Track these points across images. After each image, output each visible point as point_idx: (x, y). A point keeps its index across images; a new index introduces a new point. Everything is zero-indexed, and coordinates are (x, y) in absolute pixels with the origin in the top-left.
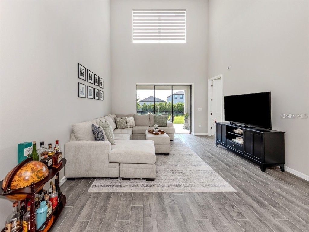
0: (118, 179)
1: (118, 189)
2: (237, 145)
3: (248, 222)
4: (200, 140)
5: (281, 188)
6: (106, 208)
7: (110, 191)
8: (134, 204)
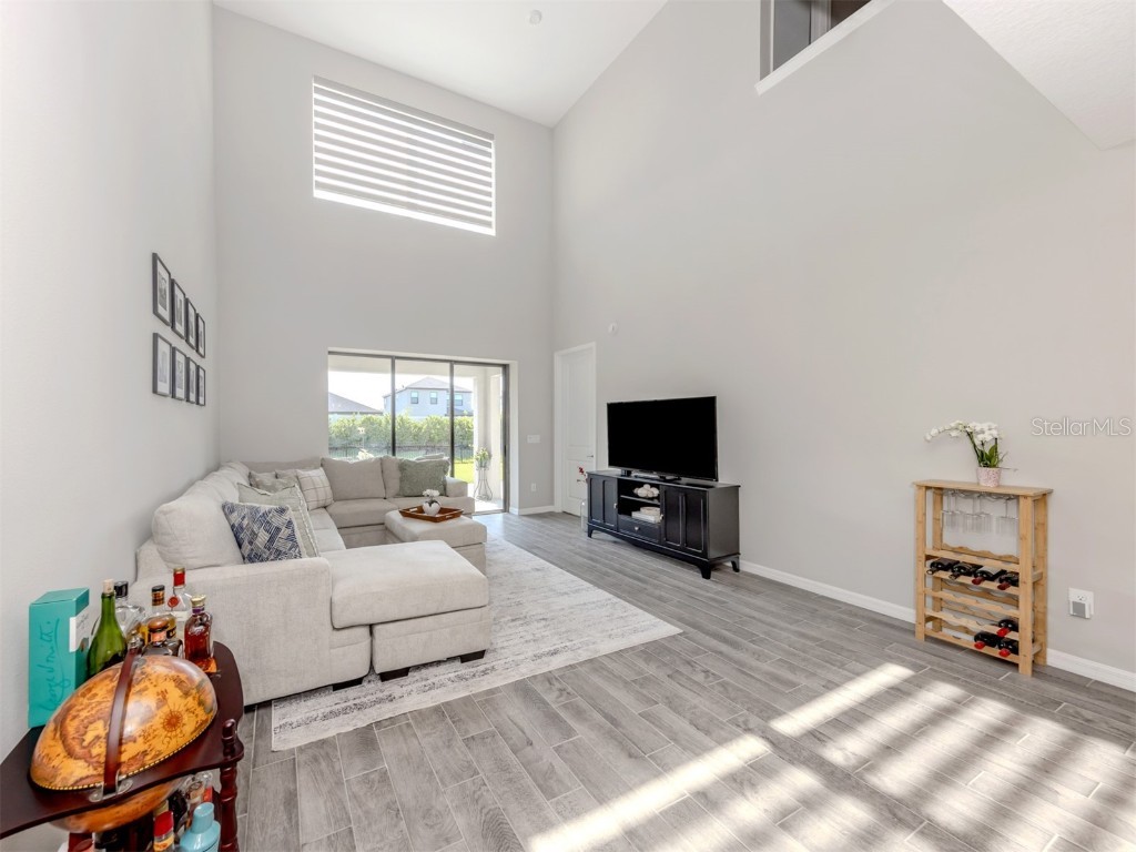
0: (365, 683)
1: (386, 711)
2: (645, 528)
3: (728, 684)
4: (542, 527)
5: (747, 605)
6: (385, 773)
7: (361, 725)
8: (467, 731)
